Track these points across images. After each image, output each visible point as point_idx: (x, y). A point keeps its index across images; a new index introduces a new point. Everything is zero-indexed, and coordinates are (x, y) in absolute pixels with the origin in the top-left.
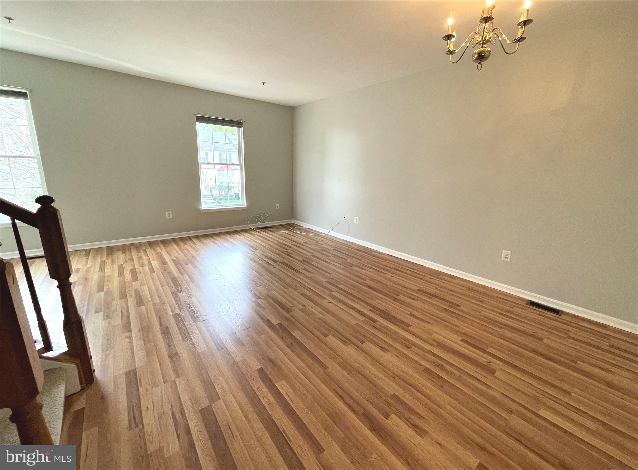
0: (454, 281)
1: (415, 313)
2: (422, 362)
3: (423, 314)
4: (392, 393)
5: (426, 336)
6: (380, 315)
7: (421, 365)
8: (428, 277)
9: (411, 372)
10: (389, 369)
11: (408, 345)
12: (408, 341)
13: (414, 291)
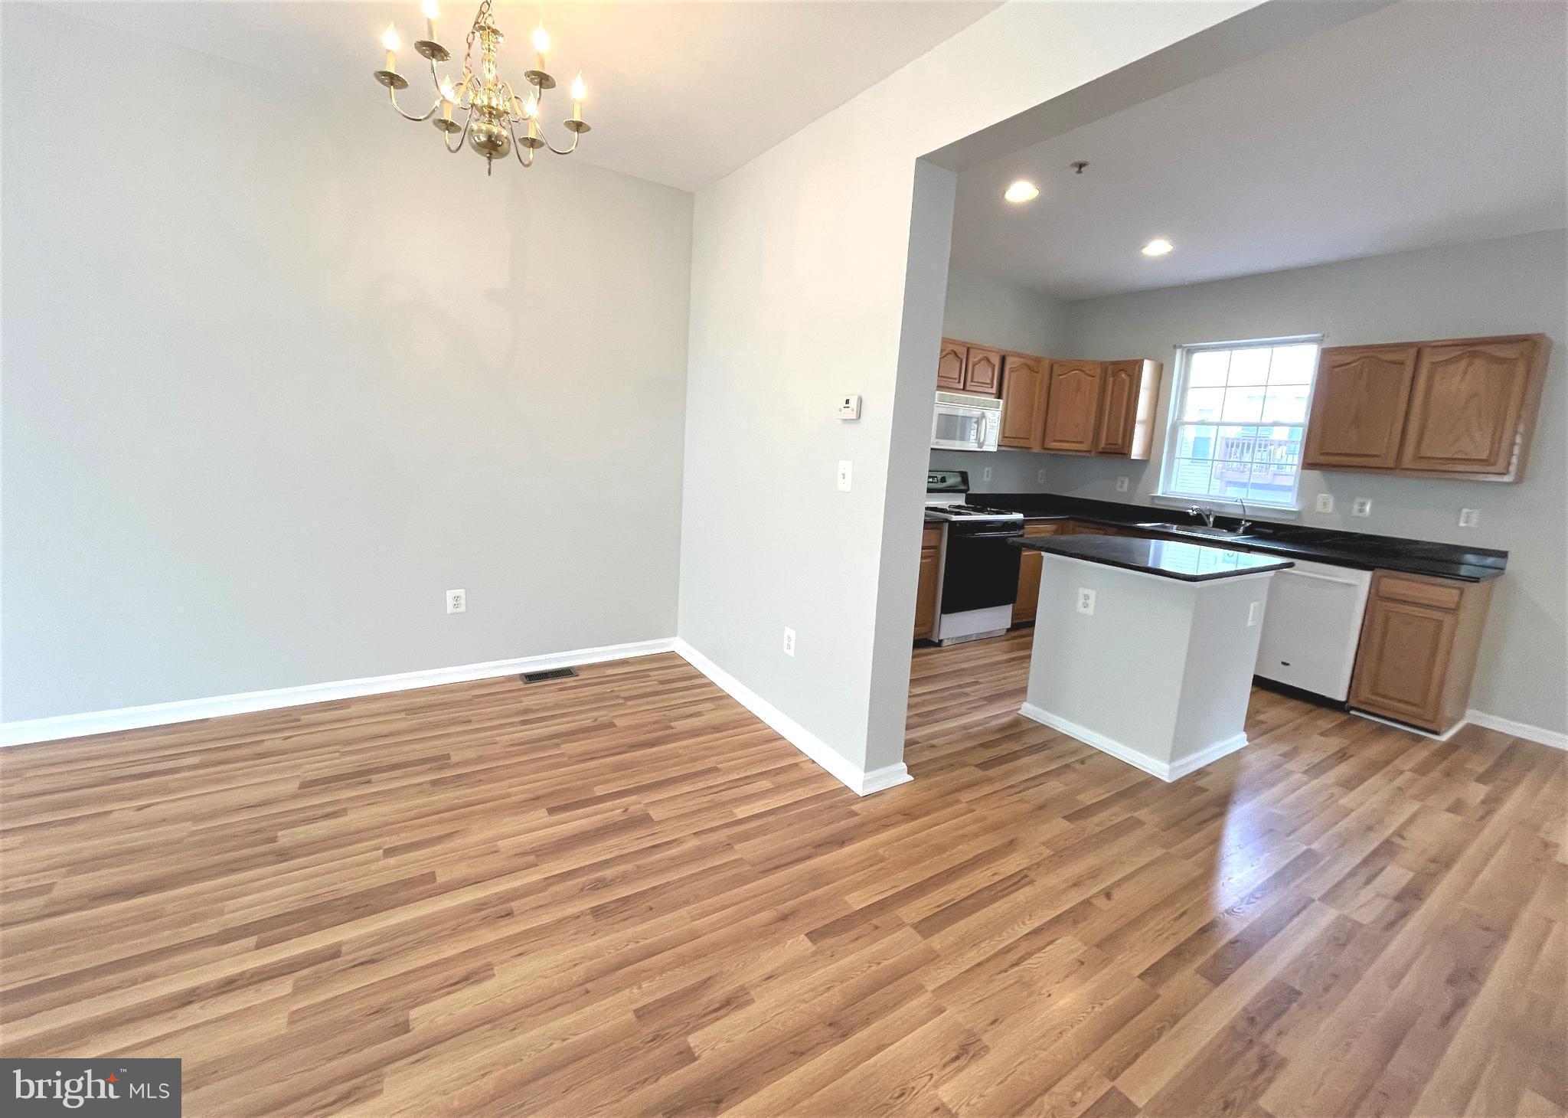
0: (353, 710)
1: (390, 842)
2: (570, 910)
3: (413, 828)
4: (631, 1016)
5: (495, 863)
6: (318, 928)
7: (579, 917)
8: (273, 742)
9: (591, 945)
10: (555, 992)
11: (501, 910)
12: (484, 904)
13: (294, 797)
